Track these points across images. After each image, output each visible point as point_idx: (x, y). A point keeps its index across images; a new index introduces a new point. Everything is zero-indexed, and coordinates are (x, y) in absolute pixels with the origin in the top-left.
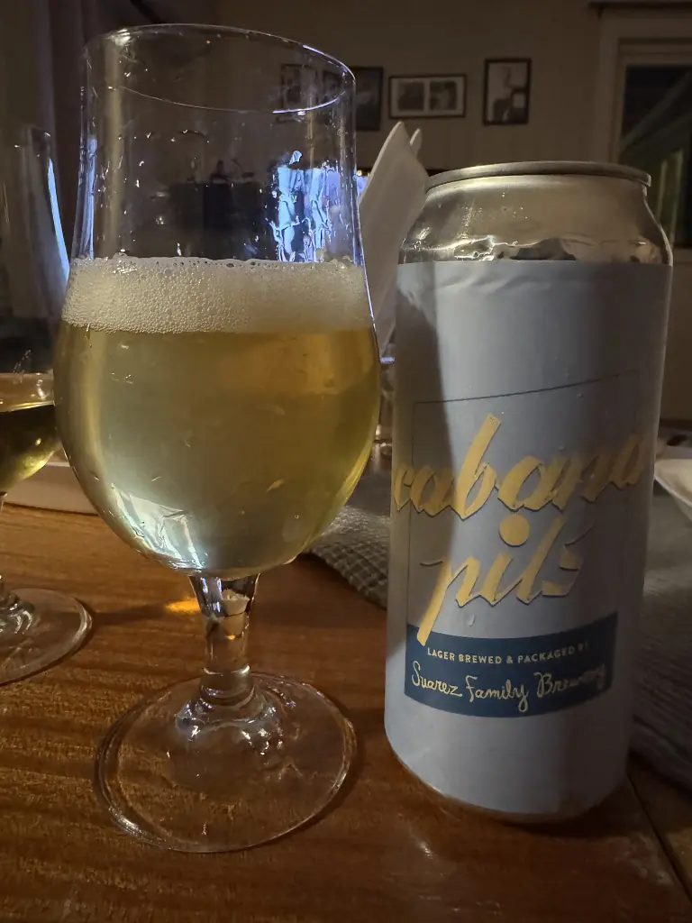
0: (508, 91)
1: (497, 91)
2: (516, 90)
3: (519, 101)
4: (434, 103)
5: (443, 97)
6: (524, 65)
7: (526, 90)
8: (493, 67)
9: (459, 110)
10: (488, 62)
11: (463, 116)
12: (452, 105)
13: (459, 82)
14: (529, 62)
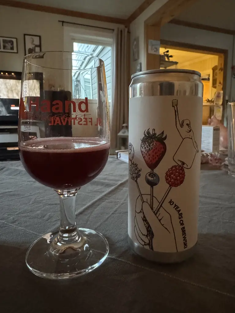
0: (34, 46)
1: (29, 46)
2: (36, 46)
3: (37, 49)
4: (4, 47)
5: (9, 46)
6: (38, 38)
7: (40, 46)
8: (26, 37)
9: (15, 51)
10: (25, 35)
11: (17, 53)
12: (12, 48)
13: (14, 40)
14: (40, 37)
